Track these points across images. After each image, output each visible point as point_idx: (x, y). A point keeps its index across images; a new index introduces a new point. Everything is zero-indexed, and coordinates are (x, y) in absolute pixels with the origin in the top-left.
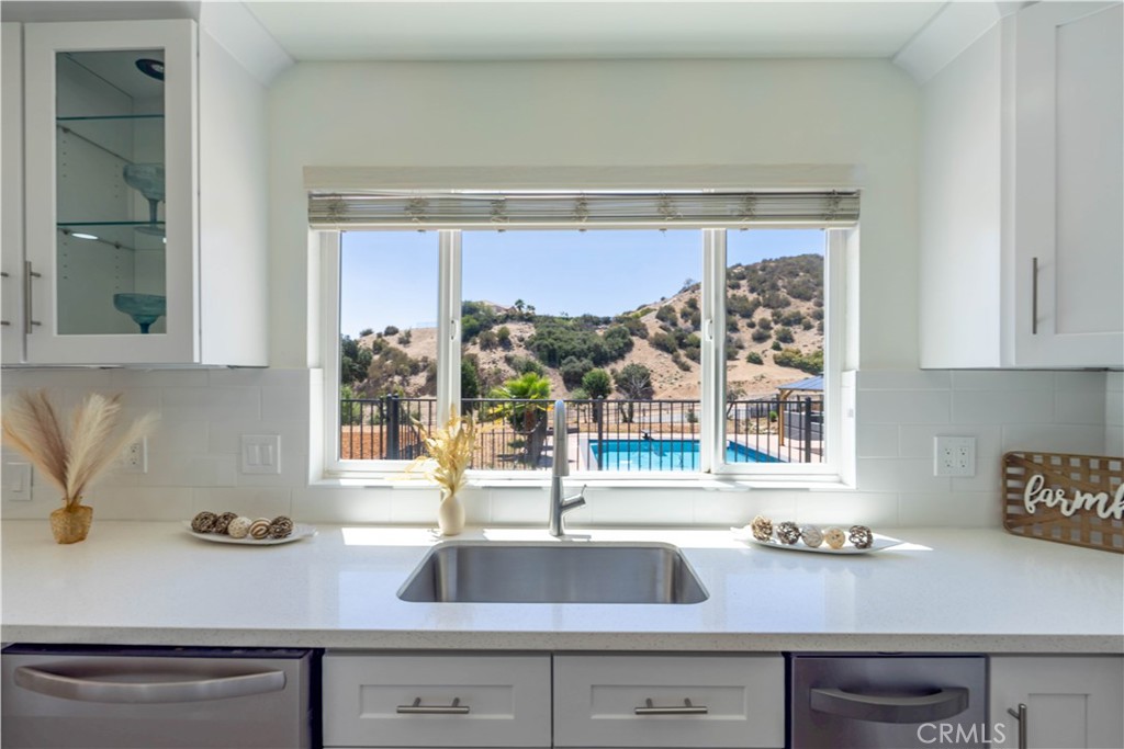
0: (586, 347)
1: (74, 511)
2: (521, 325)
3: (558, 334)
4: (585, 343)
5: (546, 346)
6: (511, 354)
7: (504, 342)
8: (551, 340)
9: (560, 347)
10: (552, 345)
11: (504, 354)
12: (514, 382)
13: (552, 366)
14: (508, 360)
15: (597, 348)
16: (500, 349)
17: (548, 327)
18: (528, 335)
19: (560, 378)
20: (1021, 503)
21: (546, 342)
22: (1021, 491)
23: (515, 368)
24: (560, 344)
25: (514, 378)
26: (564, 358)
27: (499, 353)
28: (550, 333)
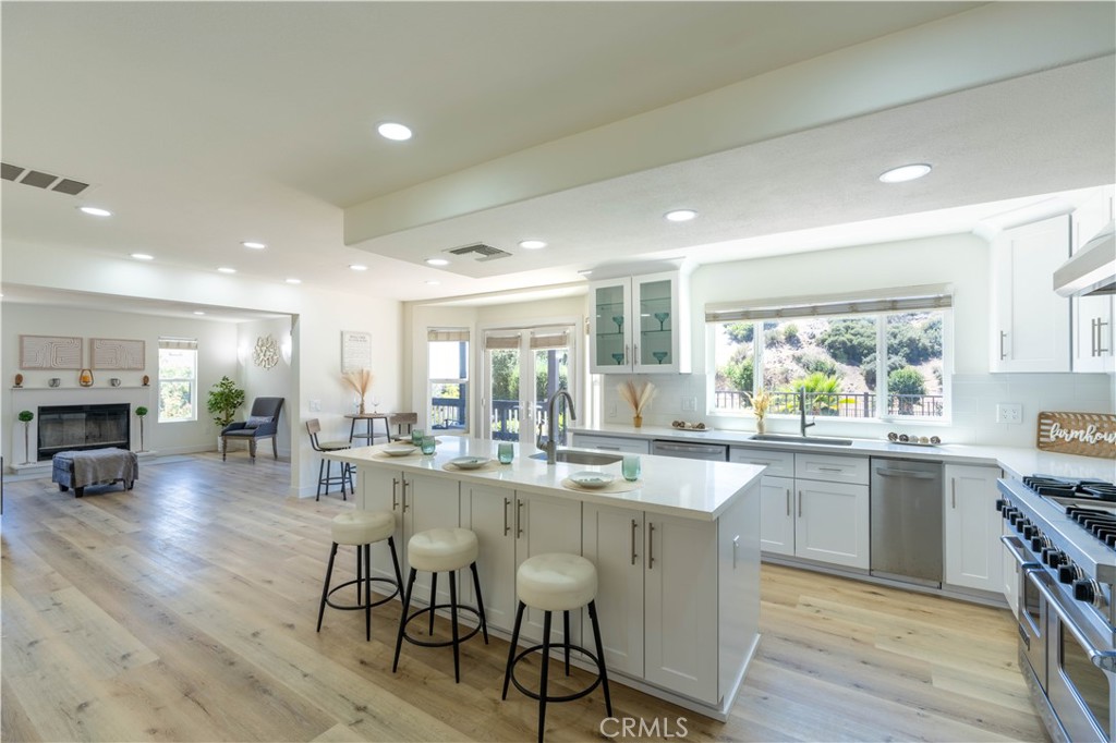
0: (897, 341)
1: (638, 418)
2: (811, 320)
3: (858, 328)
4: (895, 336)
5: (844, 343)
6: (798, 353)
7: (792, 339)
8: (849, 336)
9: (860, 344)
10: (851, 341)
11: (792, 352)
12: (801, 382)
13: (850, 363)
14: (798, 360)
15: (912, 343)
16: (788, 346)
17: (845, 321)
18: (820, 331)
19: (862, 378)
20: (1048, 437)
21: (841, 338)
22: (1049, 431)
23: (806, 367)
24: (861, 339)
25: (802, 378)
26: (866, 356)
27: (787, 351)
28: (847, 328)
